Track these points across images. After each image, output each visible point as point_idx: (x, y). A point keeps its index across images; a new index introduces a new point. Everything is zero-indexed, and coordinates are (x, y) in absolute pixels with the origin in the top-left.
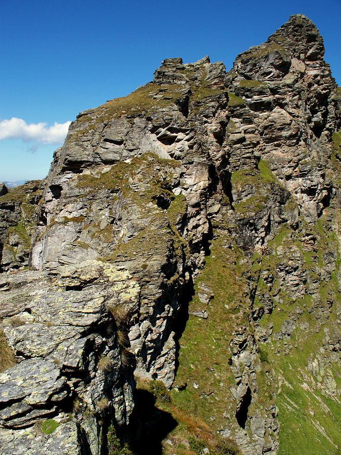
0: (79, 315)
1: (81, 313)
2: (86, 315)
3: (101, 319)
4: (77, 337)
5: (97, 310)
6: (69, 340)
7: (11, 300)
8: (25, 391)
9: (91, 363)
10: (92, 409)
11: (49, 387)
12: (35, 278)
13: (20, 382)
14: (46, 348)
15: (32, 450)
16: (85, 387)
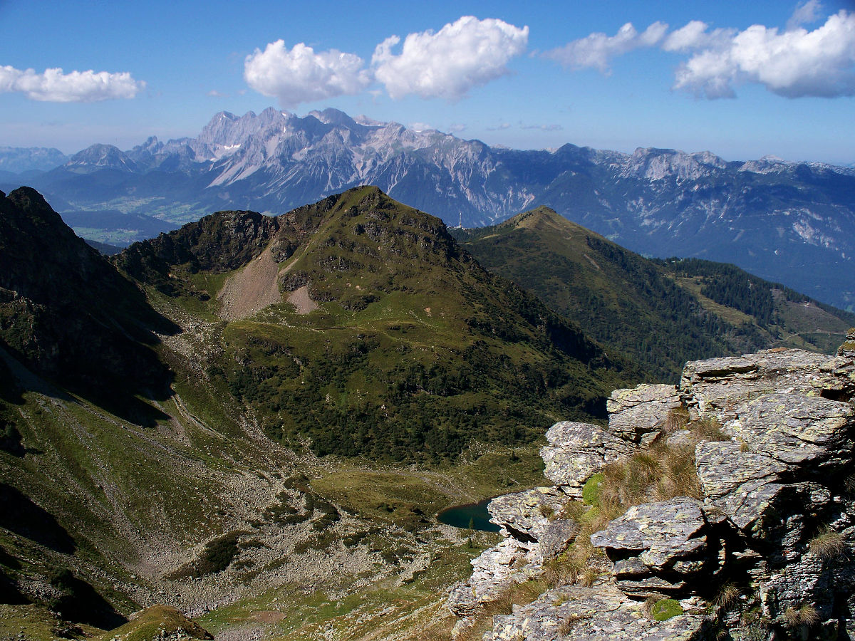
0: (792, 442)
1: (795, 440)
2: (803, 445)
3: (826, 457)
4: (769, 480)
5: (822, 439)
6: (757, 481)
7: (746, 398)
8: (644, 542)
9: (790, 534)
10: (764, 614)
11: (674, 545)
12: (801, 365)
13: (643, 526)
14: (718, 486)
15: (624, 633)
16: (769, 573)
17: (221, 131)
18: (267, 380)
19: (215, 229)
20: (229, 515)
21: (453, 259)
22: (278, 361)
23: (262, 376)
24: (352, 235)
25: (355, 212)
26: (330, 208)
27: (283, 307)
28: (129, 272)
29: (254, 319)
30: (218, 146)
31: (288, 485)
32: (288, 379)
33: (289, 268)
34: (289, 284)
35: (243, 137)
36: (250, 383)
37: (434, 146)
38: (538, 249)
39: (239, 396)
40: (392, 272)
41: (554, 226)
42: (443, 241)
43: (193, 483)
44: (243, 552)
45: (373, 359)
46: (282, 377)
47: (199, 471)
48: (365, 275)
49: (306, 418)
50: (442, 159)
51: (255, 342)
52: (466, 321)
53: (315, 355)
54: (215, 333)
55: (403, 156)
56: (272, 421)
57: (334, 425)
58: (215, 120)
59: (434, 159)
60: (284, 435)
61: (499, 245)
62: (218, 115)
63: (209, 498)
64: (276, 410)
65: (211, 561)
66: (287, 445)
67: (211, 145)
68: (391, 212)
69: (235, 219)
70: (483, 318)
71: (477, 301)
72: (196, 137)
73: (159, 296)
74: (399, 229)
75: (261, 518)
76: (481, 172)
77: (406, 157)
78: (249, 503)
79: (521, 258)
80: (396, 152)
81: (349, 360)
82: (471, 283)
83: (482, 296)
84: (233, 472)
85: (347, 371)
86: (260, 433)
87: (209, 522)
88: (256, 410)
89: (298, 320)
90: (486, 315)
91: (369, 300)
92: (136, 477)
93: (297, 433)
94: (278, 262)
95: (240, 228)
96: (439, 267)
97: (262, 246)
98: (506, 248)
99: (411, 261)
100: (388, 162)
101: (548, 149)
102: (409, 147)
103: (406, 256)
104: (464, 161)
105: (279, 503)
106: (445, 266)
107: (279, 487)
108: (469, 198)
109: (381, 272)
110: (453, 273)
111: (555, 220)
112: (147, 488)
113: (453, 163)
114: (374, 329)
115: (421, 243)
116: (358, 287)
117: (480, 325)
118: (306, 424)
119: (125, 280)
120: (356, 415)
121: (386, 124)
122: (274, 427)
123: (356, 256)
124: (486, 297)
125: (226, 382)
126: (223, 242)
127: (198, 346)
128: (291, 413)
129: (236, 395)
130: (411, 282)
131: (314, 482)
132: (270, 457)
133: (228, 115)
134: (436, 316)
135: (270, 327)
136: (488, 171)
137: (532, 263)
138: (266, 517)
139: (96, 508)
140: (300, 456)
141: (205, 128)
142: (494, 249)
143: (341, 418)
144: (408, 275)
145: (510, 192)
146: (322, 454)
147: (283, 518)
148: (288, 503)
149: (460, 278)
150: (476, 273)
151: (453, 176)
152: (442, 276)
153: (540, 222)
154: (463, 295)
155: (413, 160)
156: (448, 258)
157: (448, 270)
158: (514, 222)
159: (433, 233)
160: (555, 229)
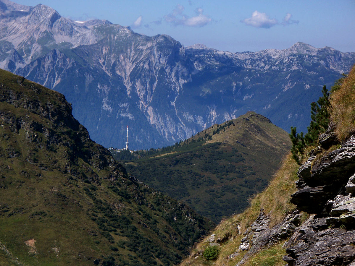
21: (81, 161)
37: (102, 43)
38: (241, 175)
41: (267, 142)
42: (65, 130)
50: (113, 61)
52: (97, 262)
55: (55, 55)
59: (101, 61)
61: (178, 167)
70: (126, 259)
71: (119, 231)
76: (170, 83)
77: (60, 57)
79: (213, 187)
80: (44, 49)
83: (128, 222)
90: (133, 254)
96: (55, 173)
98: (190, 172)
99: (7, 162)
100: (32, 63)
101: (271, 51)
102: (64, 43)
104: (146, 66)
106: (66, 172)
108: (152, 120)
110: (80, 183)
113: (129, 68)
115: (26, 132)
124: (134, 224)
136: (181, 82)
137: (229, 195)
142: (171, 173)
145: (213, 113)
149: (91, 192)
150: (119, 185)
151: (128, 87)
152: (59, 188)
153: (245, 135)
154: (94, 220)
155: (69, 63)
156: (73, 159)
157: (72, 179)
158: (206, 135)
159: (47, 117)
160: (268, 147)
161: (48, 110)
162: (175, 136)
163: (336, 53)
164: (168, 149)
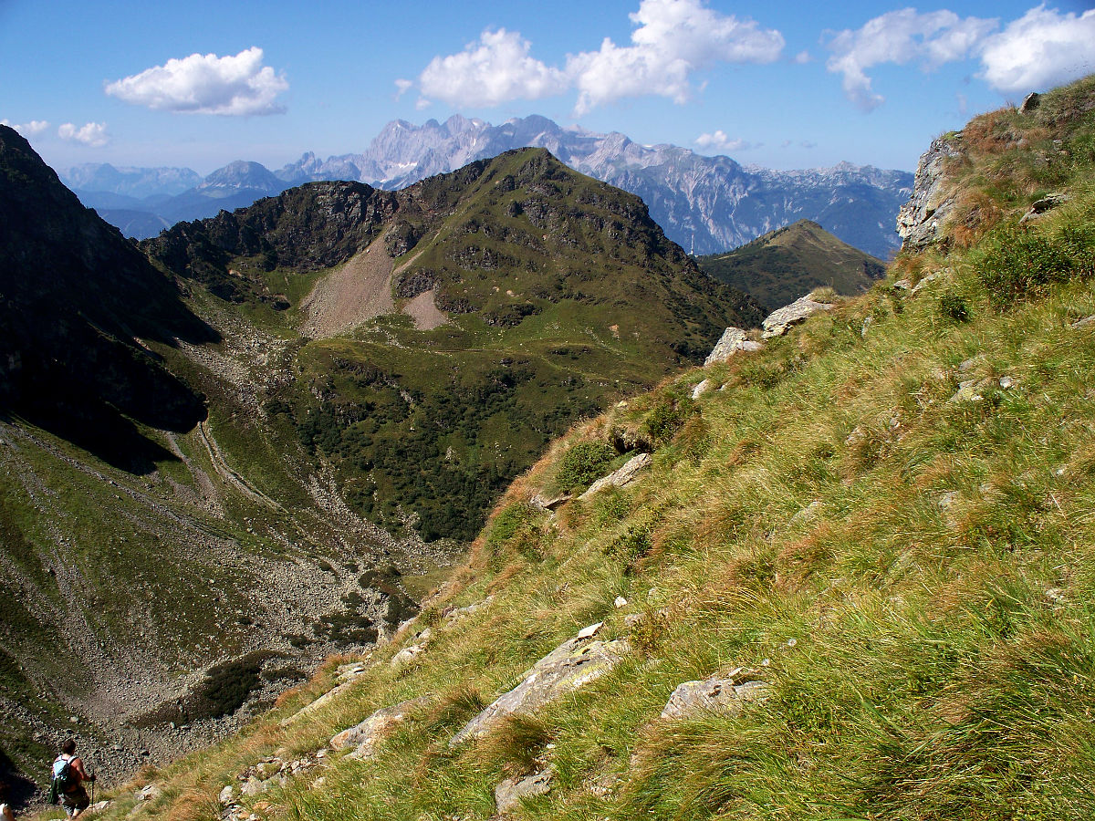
17: (395, 144)
18: (357, 423)
19: (302, 208)
20: (258, 625)
21: (657, 256)
22: (375, 395)
23: (350, 417)
24: (504, 217)
25: (511, 184)
26: (475, 179)
27: (394, 319)
28: (166, 264)
29: (349, 337)
30: (391, 163)
31: (364, 582)
32: (389, 422)
33: (409, 264)
34: (407, 287)
35: (423, 152)
36: (331, 427)
37: (667, 164)
38: (796, 275)
39: (311, 446)
40: (562, 272)
41: (819, 246)
42: (643, 229)
43: (209, 573)
44: (268, 686)
45: (524, 396)
46: (380, 421)
47: (227, 554)
48: (523, 276)
49: (412, 482)
50: (677, 180)
51: (342, 367)
52: (672, 346)
53: (435, 388)
54: (285, 354)
55: (627, 175)
56: (358, 484)
57: (456, 493)
58: (387, 132)
59: (667, 180)
60: (376, 507)
61: (739, 267)
62: (391, 123)
63: (230, 597)
64: (367, 468)
65: (212, 698)
66: (379, 523)
67: (382, 162)
68: (565, 185)
69: (333, 193)
70: (699, 344)
71: (691, 318)
72: (362, 152)
73: (210, 301)
74: (576, 209)
75: (309, 633)
76: (728, 198)
77: (631, 177)
78: (295, 607)
79: (770, 286)
80: (618, 171)
81: (485, 397)
82: (683, 292)
83: (700, 311)
84: (282, 559)
85: (482, 414)
86: (339, 501)
87: (221, 634)
88: (336, 467)
89: (416, 339)
90: (705, 340)
91: (526, 311)
92: (114, 558)
93: (395, 505)
94: (393, 256)
95: (339, 207)
96: (635, 267)
97: (372, 234)
98: (750, 272)
99: (592, 257)
101: (818, 169)
102: (635, 165)
103: (586, 249)
104: (707, 183)
105: (343, 609)
106: (644, 266)
107: (351, 584)
108: (712, 232)
109: (545, 271)
110: (657, 276)
111: (820, 238)
112: (129, 577)
113: (692, 185)
114: (527, 353)
115: (608, 231)
116: (509, 292)
117: (695, 353)
118: (412, 490)
119: (161, 274)
120: (491, 480)
121: (606, 135)
122: (362, 494)
123: (508, 248)
124: (705, 313)
125: (294, 424)
126: (314, 225)
127: (256, 372)
128: (389, 473)
129: (308, 445)
130: (590, 288)
131: (408, 580)
132: (346, 539)
133: (403, 124)
134: (626, 338)
135: (370, 345)
136: (738, 197)
137: (785, 293)
138: (319, 631)
139: (36, 607)
140: (398, 540)
141: (375, 141)
142: (734, 273)
143: (466, 484)
144: (587, 276)
145: (767, 225)
146: (432, 537)
147: (346, 634)
148: (360, 610)
149: (666, 284)
150: (691, 278)
151: (691, 202)
152: (638, 280)
153: (800, 239)
154: (670, 309)
155: (639, 181)
156: (649, 254)
157: (649, 272)
158: (764, 240)
159: (627, 217)
160: (820, 250)
161: (627, 211)
162: (733, 245)
163: (877, 170)
164: (730, 253)
